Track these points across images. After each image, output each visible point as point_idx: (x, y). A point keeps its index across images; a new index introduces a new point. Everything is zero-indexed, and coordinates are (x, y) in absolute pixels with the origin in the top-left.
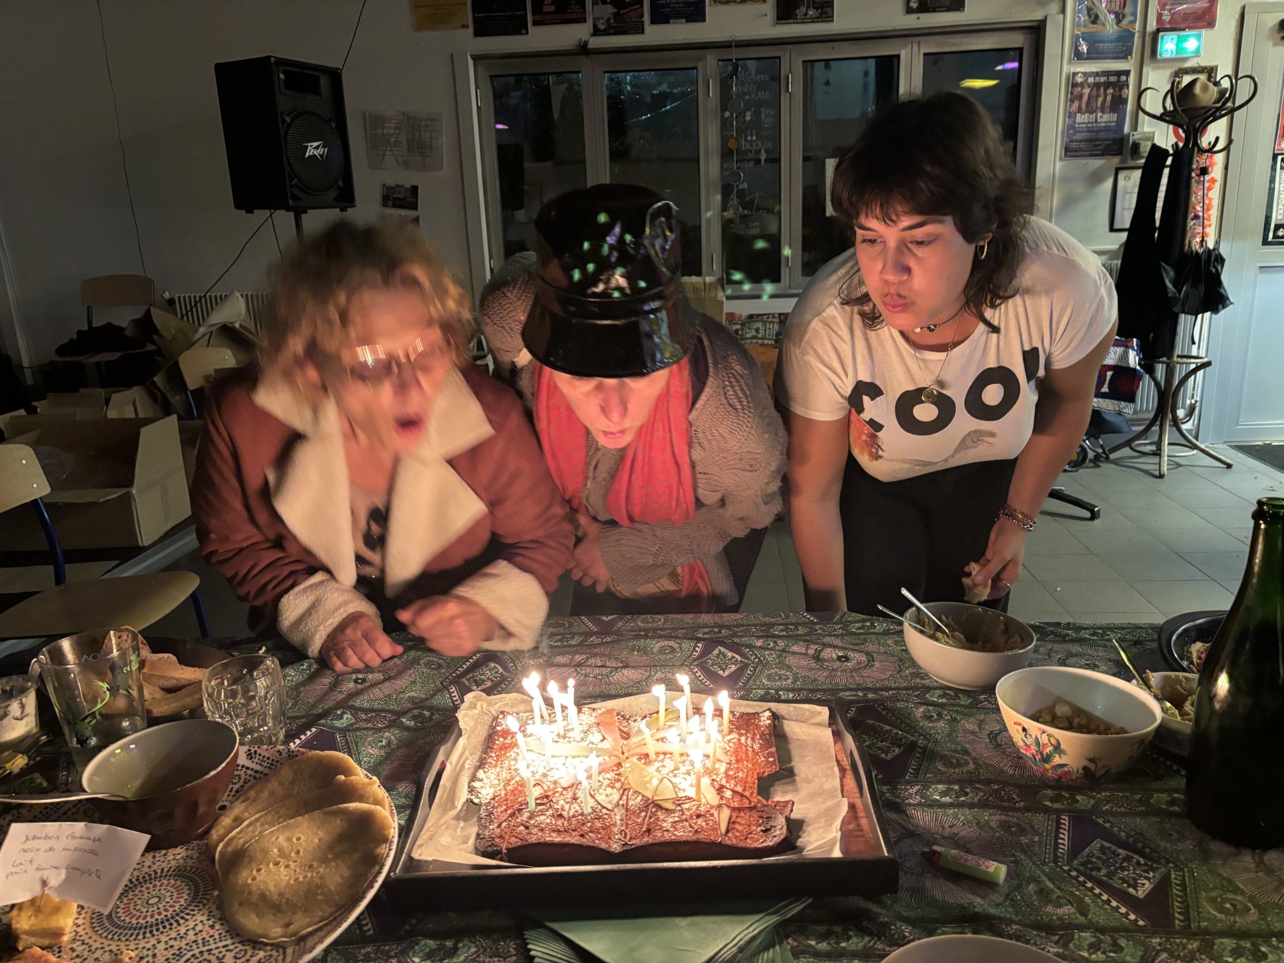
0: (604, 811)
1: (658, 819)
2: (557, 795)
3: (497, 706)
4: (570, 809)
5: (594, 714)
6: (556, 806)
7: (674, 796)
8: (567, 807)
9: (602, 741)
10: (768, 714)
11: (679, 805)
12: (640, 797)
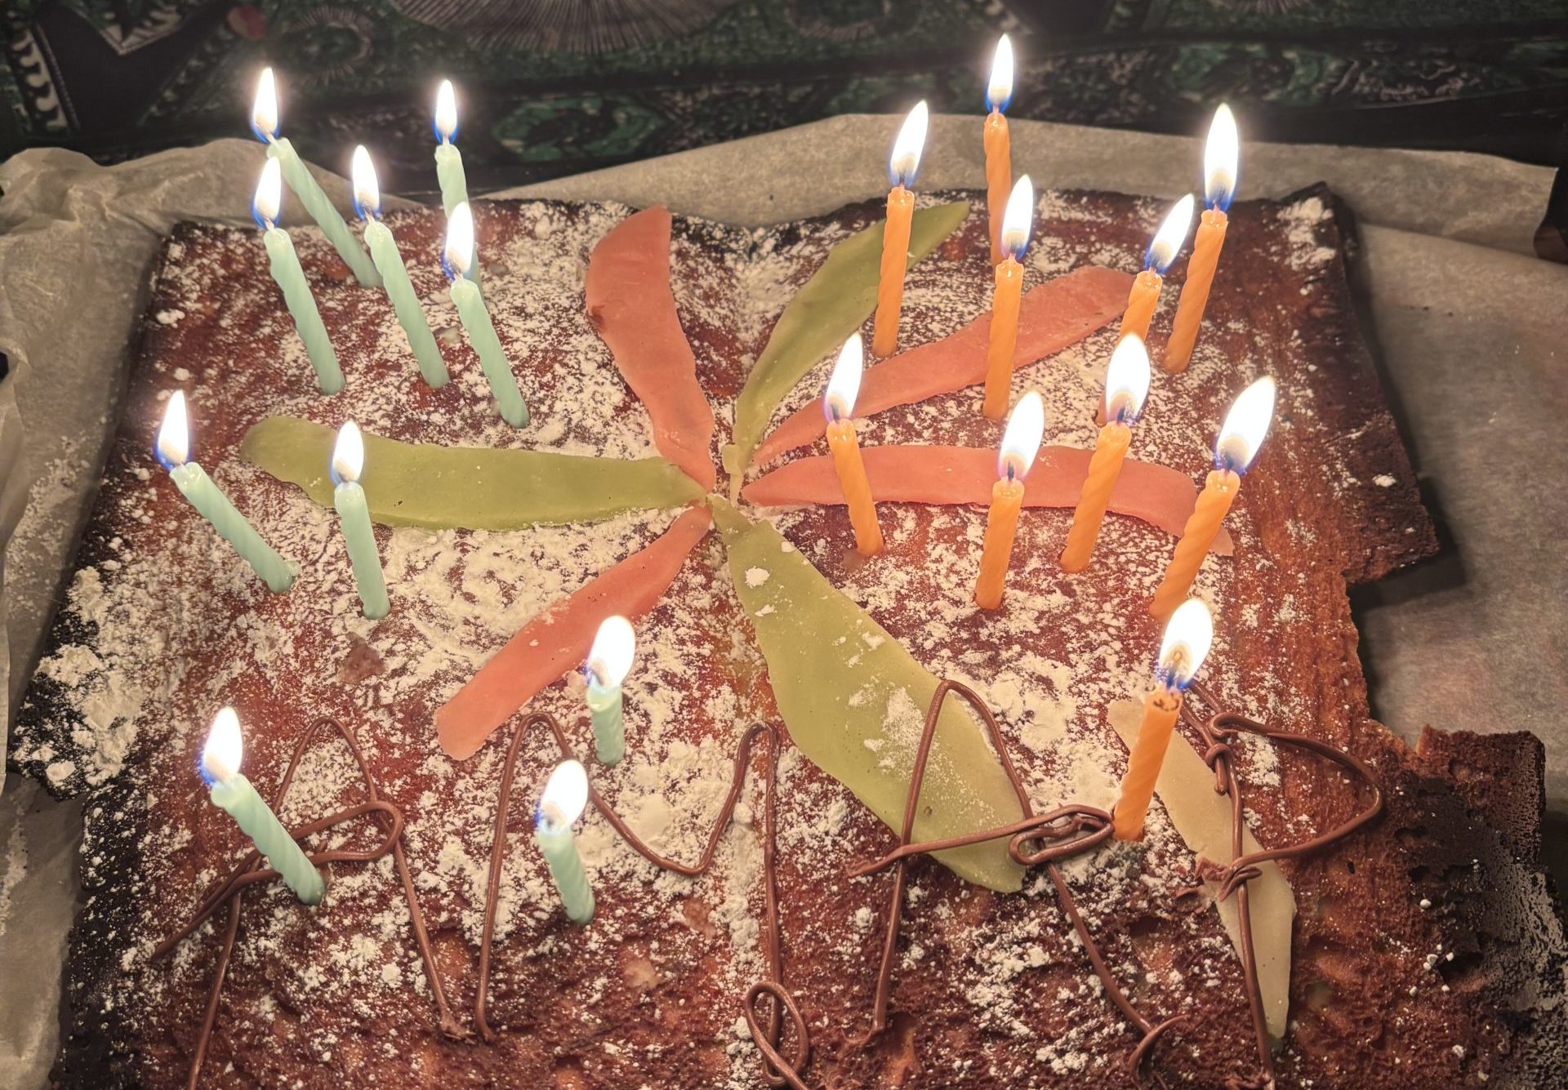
0: (667, 885)
1: (939, 954)
2: (427, 800)
3: (159, 193)
4: (494, 892)
5: (575, 237)
6: (428, 880)
7: (1016, 819)
8: (479, 876)
9: (622, 410)
10: (1312, 210)
11: (1041, 868)
12: (836, 810)
